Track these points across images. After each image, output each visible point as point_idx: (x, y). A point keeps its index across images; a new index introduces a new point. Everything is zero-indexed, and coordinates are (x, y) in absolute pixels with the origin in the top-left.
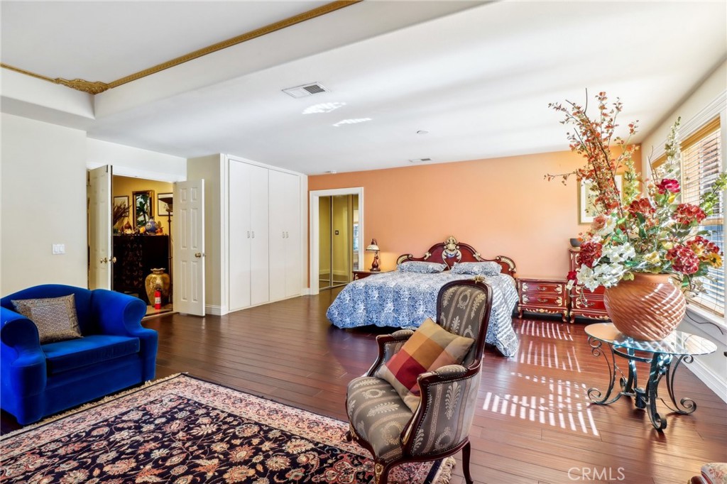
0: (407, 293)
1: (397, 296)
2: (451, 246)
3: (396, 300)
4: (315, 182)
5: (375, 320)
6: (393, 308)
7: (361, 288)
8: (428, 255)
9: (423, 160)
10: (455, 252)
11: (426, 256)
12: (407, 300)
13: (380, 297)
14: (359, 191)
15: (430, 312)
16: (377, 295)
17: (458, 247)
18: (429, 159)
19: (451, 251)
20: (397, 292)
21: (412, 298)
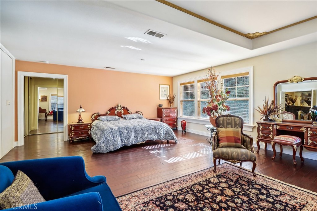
0: (140, 128)
1: (136, 130)
2: (120, 108)
3: (136, 132)
4: (20, 65)
5: (127, 143)
6: (134, 136)
7: (116, 129)
8: (109, 112)
9: (107, 68)
10: (121, 110)
11: (107, 113)
12: (140, 131)
13: (128, 132)
14: (65, 77)
15: (150, 134)
16: (126, 132)
17: (122, 108)
18: (114, 68)
19: (119, 109)
20: (135, 128)
21: (142, 130)
